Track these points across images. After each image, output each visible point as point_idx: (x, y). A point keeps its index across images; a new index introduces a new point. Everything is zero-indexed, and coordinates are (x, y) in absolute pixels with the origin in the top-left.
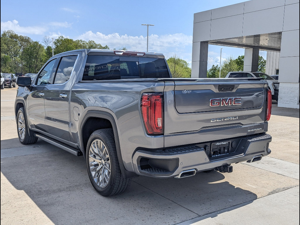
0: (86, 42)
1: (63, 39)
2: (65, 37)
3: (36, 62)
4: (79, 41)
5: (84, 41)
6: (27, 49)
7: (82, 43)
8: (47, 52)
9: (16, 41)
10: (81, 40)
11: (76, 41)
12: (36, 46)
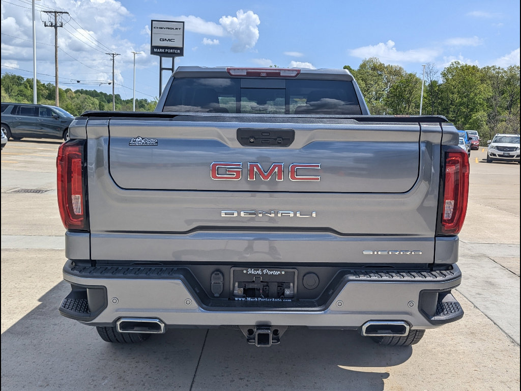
0: (502, 69)
1: (459, 66)
2: (463, 63)
3: (407, 108)
4: (489, 68)
5: (499, 68)
6: (395, 88)
7: (494, 72)
8: (430, 91)
9: (381, 75)
10: (493, 66)
11: (485, 68)
12: (411, 82)
